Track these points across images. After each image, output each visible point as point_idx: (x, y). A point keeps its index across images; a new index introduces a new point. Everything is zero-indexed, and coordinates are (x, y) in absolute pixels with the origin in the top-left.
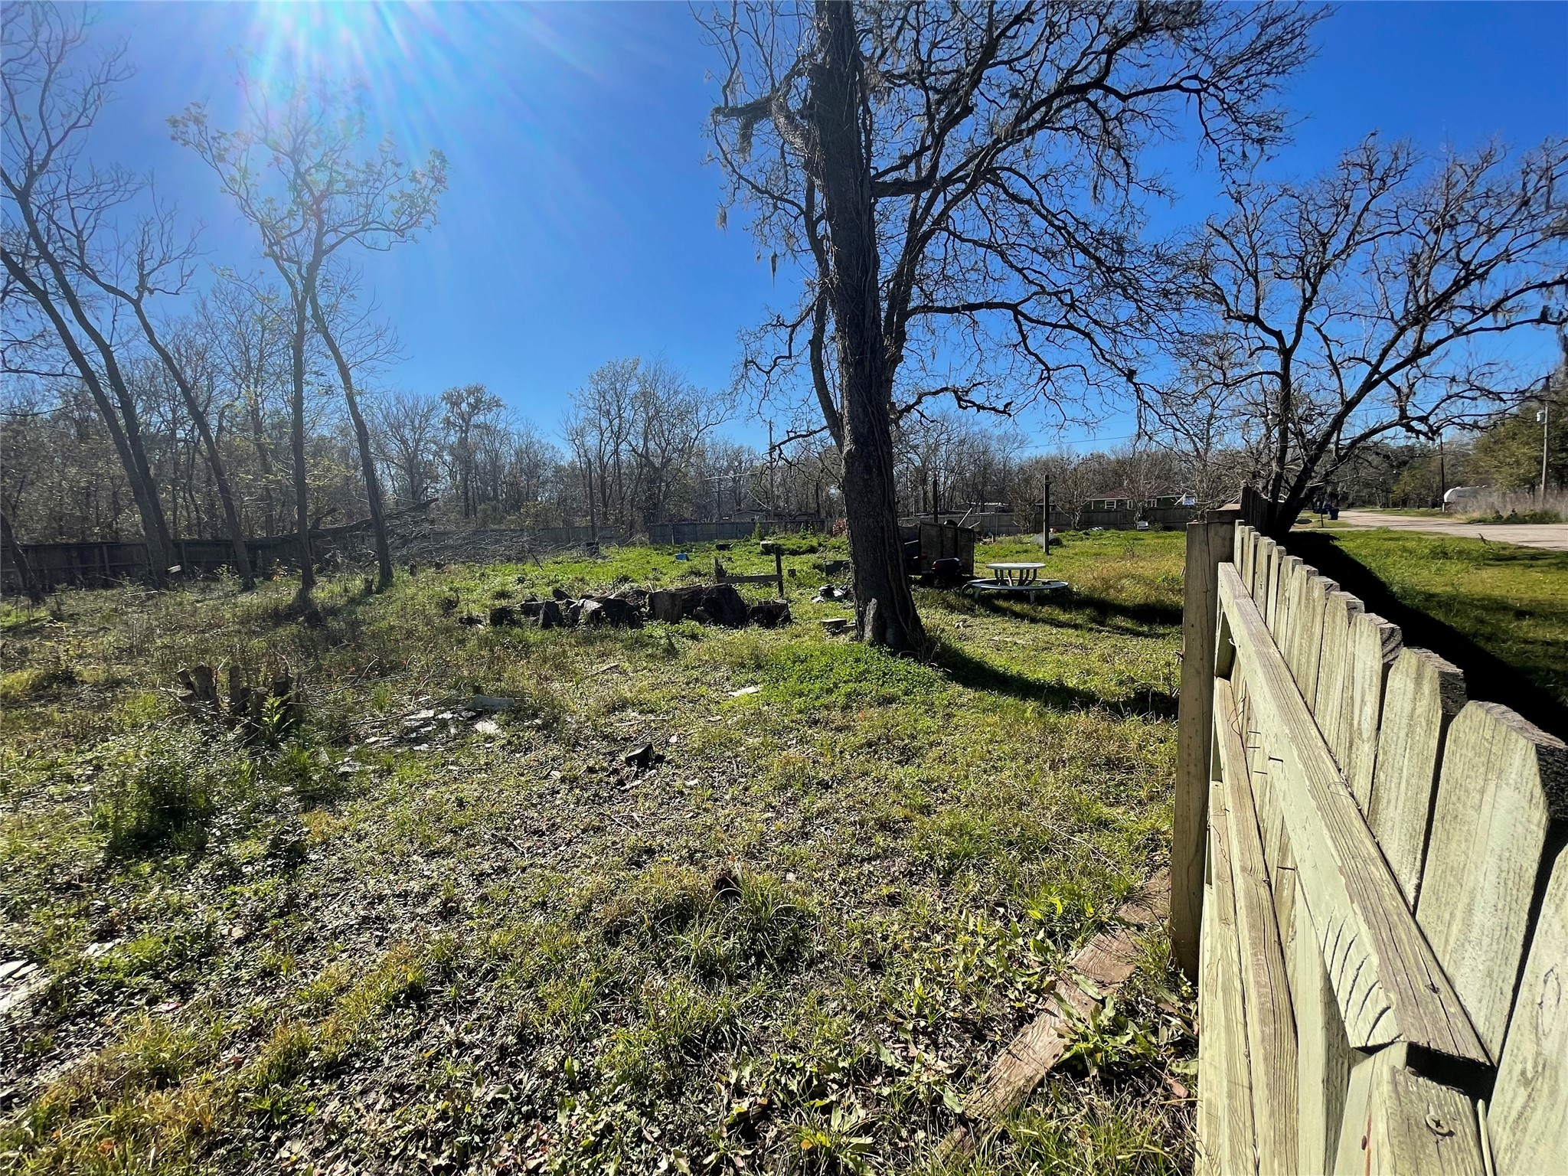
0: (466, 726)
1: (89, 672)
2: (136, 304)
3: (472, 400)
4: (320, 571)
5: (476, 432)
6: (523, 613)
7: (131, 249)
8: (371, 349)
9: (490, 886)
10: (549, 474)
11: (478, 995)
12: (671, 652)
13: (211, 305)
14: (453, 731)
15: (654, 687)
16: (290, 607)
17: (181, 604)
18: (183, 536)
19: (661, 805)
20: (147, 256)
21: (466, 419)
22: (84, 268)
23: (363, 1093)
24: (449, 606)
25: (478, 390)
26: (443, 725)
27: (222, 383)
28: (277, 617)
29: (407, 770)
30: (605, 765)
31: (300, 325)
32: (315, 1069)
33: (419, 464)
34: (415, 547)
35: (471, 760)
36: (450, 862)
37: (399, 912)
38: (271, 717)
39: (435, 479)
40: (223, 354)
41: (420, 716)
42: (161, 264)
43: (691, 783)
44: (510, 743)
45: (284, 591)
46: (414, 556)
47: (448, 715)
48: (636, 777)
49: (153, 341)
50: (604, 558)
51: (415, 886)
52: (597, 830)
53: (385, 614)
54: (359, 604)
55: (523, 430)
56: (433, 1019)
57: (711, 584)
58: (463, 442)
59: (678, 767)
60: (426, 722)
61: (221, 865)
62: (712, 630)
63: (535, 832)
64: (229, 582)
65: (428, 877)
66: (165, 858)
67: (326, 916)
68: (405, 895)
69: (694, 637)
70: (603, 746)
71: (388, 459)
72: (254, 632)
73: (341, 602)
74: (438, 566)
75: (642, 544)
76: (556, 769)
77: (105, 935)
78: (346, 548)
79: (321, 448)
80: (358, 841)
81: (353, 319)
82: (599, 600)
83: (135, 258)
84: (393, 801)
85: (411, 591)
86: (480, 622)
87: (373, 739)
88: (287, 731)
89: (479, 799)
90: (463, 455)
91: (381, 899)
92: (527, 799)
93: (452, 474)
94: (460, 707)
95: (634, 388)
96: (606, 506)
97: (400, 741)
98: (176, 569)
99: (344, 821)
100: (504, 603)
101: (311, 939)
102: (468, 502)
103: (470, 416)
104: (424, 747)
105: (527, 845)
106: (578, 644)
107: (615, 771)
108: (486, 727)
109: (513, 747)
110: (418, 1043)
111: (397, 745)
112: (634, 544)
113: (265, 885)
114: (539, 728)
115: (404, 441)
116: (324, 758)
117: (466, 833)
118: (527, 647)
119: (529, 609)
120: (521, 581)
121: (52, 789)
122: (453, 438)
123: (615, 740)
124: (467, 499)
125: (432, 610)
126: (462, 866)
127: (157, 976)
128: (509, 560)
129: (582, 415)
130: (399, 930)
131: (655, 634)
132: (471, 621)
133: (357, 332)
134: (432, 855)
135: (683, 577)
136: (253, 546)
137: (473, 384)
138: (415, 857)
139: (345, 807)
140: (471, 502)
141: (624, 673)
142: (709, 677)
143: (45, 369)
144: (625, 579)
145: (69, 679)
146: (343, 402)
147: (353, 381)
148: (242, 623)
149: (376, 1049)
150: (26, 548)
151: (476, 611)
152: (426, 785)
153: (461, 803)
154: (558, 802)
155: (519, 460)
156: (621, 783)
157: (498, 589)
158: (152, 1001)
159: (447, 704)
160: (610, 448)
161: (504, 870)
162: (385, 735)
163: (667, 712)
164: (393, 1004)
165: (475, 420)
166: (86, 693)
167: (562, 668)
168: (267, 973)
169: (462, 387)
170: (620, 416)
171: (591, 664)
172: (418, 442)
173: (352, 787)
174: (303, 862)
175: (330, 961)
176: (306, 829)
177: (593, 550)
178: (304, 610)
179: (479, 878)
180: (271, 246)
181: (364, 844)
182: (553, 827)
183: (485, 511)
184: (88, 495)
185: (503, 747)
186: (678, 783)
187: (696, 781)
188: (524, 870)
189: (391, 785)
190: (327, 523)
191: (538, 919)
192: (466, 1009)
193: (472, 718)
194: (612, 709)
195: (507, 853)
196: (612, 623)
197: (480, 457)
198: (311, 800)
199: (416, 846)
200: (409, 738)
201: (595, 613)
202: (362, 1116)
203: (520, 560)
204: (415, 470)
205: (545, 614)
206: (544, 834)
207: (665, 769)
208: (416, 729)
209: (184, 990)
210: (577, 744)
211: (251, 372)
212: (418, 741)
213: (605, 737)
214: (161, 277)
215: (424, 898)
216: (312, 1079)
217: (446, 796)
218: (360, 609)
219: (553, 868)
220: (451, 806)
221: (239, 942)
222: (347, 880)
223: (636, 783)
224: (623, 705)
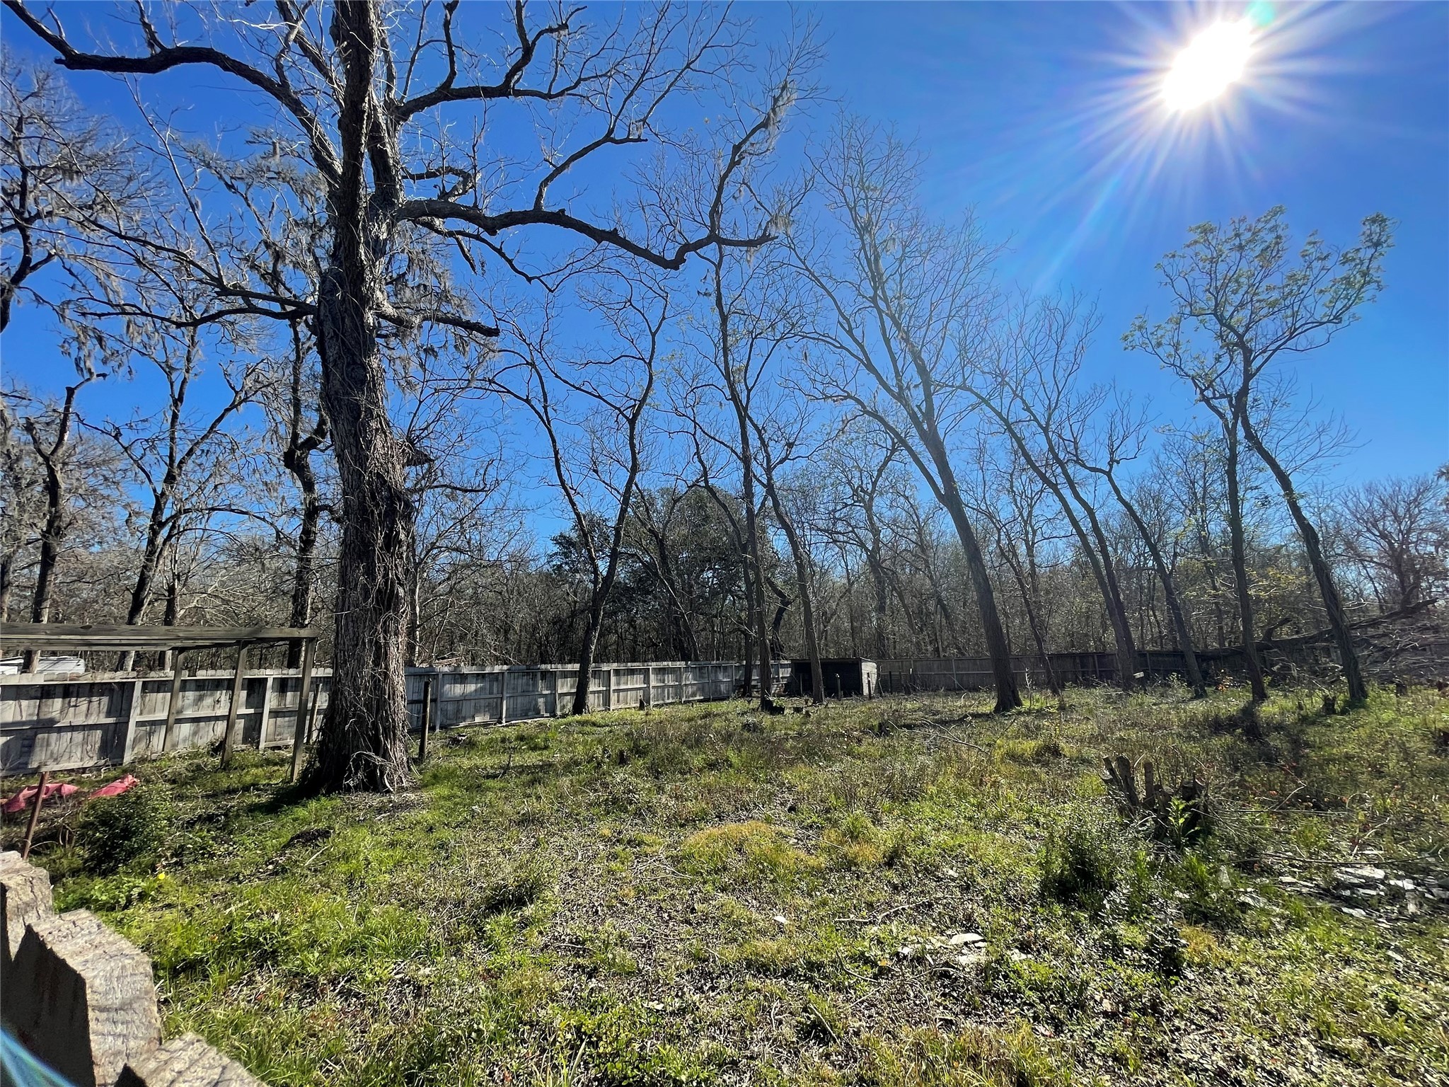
0: (1435, 907)
1: (1067, 748)
2: (1108, 474)
4: (1273, 685)
7: (1104, 438)
8: (1313, 450)
13: (1162, 457)
14: (1412, 908)
16: (1230, 717)
17: (1141, 705)
18: (1149, 648)
20: (1115, 438)
22: (1078, 462)
26: (1397, 896)
27: (1176, 517)
28: (1217, 726)
29: (1319, 932)
31: (1233, 449)
33: (1412, 558)
38: (1176, 819)
40: (1174, 491)
41: (1359, 872)
42: (1124, 440)
45: (1231, 701)
46: (1401, 672)
47: (1408, 885)
49: (1120, 499)
51: (1296, 1074)
53: (1345, 740)
54: (1313, 723)
60: (1370, 883)
61: (1109, 936)
64: (1181, 691)
65: (1314, 1074)
66: (1074, 910)
67: (1185, 1043)
71: (1361, 558)
72: (1194, 738)
73: (1290, 719)
74: (1440, 686)
77: (1024, 947)
78: (1305, 661)
79: (1271, 559)
80: (1240, 983)
81: (1288, 426)
83: (1107, 442)
84: (1293, 959)
85: (1387, 716)
87: (1289, 879)
88: (1192, 838)
89: (1428, 1019)
91: (1246, 1062)
94: (1431, 881)
97: (1324, 893)
98: (1139, 675)
101: (1162, 1054)
104: (1358, 913)
111: (1320, 896)
113: (1139, 976)
115: (1384, 536)
116: (1225, 878)
117: (1389, 1051)
121: (1027, 828)
125: (1416, 743)
127: (1042, 1000)
133: (1294, 437)
134: (1331, 1052)
136: (1203, 657)
138: (1304, 1041)
139: (1235, 939)
143: (1063, 534)
145: (1056, 752)
146: (1285, 509)
147: (1294, 486)
148: (1185, 727)
150: (1051, 657)
152: (1348, 962)
153: (1393, 1007)
158: (1036, 1019)
159: (1409, 869)
162: (1307, 880)
166: (1064, 763)
168: (1119, 1059)
172: (1406, 533)
173: (1248, 919)
174: (1177, 974)
176: (1184, 941)
178: (1247, 723)
180: (1202, 391)
181: (1247, 991)
184: (1088, 617)
189: (1296, 940)
190: (1285, 633)
198: (1198, 914)
199: (1309, 1027)
200: (1338, 894)
204: (1405, 567)
208: (1352, 887)
209: (1058, 1027)
211: (1197, 503)
212: (1350, 903)
214: (1124, 449)
217: (1374, 988)
218: (1311, 730)
220: (1377, 1004)
221: (1106, 1014)
222: (1217, 1019)
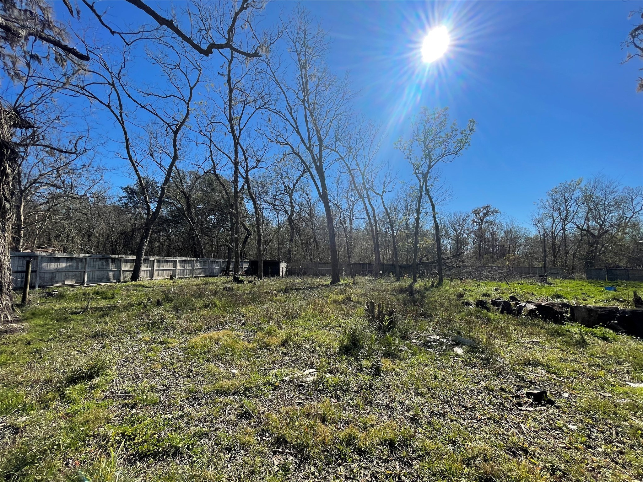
0: (450, 347)
1: (354, 298)
2: (381, 196)
3: (485, 211)
4: (419, 277)
5: (487, 224)
6: (492, 304)
8: (443, 198)
9: (435, 420)
10: (522, 241)
11: (413, 463)
12: (582, 343)
13: (400, 193)
14: (444, 347)
15: (561, 360)
16: (406, 288)
17: (380, 283)
18: (385, 263)
19: (543, 429)
20: (386, 182)
21: (482, 219)
22: (372, 190)
23: (365, 468)
24: (460, 296)
25: (488, 207)
26: (441, 344)
27: (400, 216)
28: (402, 291)
29: (420, 357)
30: (513, 391)
31: (421, 193)
32: (356, 447)
33: (461, 238)
34: (454, 271)
35: (446, 362)
36: (423, 400)
37: (399, 409)
38: (386, 323)
39: (467, 244)
40: (401, 206)
41: (433, 337)
42: (388, 184)
43: (572, 427)
44: (466, 361)
45: (406, 282)
46: (452, 274)
47: (444, 340)
48: (531, 405)
49: (384, 206)
50: (550, 284)
51: (408, 402)
52: (496, 422)
53: (435, 296)
54: (428, 290)
55: (509, 222)
56: (394, 460)
57: (629, 308)
58: (480, 229)
59: (564, 413)
60: (435, 341)
61: (359, 365)
62: (624, 338)
63: (464, 406)
64: (393, 278)
65: (413, 402)
66: (349, 357)
67: (378, 397)
68: (403, 404)
69: (605, 338)
70: (515, 381)
71: (448, 237)
72: (394, 295)
73: (422, 289)
74: (461, 279)
75: (581, 279)
76: (485, 382)
77: (331, 372)
78: (429, 269)
79: (425, 234)
80: (396, 376)
81: (438, 188)
82: (535, 305)
83: (383, 183)
84: (412, 366)
85: (447, 288)
86: (471, 305)
87: (414, 341)
88: (389, 329)
89: (443, 380)
90: (480, 235)
92: (465, 389)
93: (474, 242)
94: (450, 339)
95: (578, 194)
96: (555, 257)
97: (424, 345)
98: (381, 272)
99: (394, 366)
100: (484, 298)
101: (371, 402)
102: (479, 254)
103: (484, 218)
104: (431, 350)
105: (457, 410)
106: (517, 325)
107: (518, 397)
108: (459, 350)
109: (468, 363)
110: (386, 464)
111: (422, 346)
112: (573, 279)
113: (367, 377)
114: (483, 359)
115: (455, 230)
117: (433, 391)
118: (489, 320)
119: (495, 303)
120: (496, 290)
121: (337, 328)
122: (475, 228)
123: (524, 381)
124: (480, 252)
125: (453, 297)
126: (427, 404)
127: (335, 390)
128: (494, 280)
129: (542, 211)
130: (396, 416)
131: (572, 330)
132: (468, 304)
133: (438, 193)
134: (418, 394)
135: (606, 301)
136: (401, 267)
137: (486, 205)
138: (412, 392)
139: (397, 361)
140: (481, 254)
141: (542, 346)
142: (609, 367)
143: (363, 217)
144: (559, 296)
145: (350, 300)
146: (432, 217)
147: (436, 209)
148: (392, 291)
149: (373, 455)
150: (353, 264)
151: (471, 300)
152: (426, 365)
153: (435, 378)
154: (479, 398)
155: (506, 235)
156: (520, 404)
157: (484, 292)
158: (332, 397)
159: (445, 336)
160: (560, 227)
161: (444, 416)
162: (419, 341)
163: (568, 378)
164: (383, 443)
165: (486, 220)
166: (352, 304)
167: (504, 334)
168: (357, 406)
169: (480, 206)
170: (567, 210)
171: (522, 336)
172: (461, 230)
173: (401, 355)
174: (379, 375)
175: (373, 413)
176: (382, 364)
177: (543, 279)
178: (410, 291)
179: (432, 413)
180: (415, 170)
181: (398, 378)
182: (473, 409)
183: (487, 258)
184: (367, 250)
185: (462, 361)
186: (560, 423)
187: (575, 427)
188: (452, 421)
189: (414, 360)
190: (425, 260)
191: (450, 448)
192: (408, 465)
193: (454, 345)
194: (527, 363)
195: (447, 409)
196: (542, 318)
197: (487, 235)
198: (388, 355)
199: (413, 387)
200: (427, 345)
201: (532, 311)
202: (360, 476)
203: (500, 281)
204: (459, 241)
205: (503, 306)
206: (467, 409)
207: (553, 410)
208: (430, 342)
209: (338, 398)
210: (499, 373)
211: (407, 212)
212: (429, 347)
213: (518, 376)
215: (409, 409)
216: (354, 450)
217: (432, 372)
218: (427, 292)
219: (466, 428)
220: (432, 378)
221: (355, 392)
222: (388, 388)
223: (529, 409)
224: (536, 364)
